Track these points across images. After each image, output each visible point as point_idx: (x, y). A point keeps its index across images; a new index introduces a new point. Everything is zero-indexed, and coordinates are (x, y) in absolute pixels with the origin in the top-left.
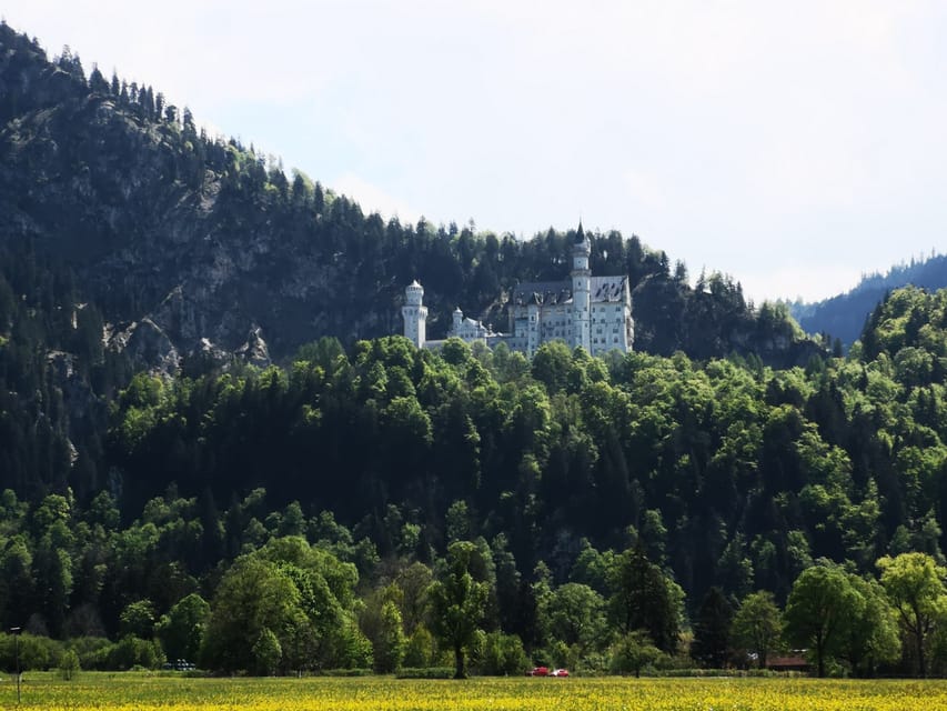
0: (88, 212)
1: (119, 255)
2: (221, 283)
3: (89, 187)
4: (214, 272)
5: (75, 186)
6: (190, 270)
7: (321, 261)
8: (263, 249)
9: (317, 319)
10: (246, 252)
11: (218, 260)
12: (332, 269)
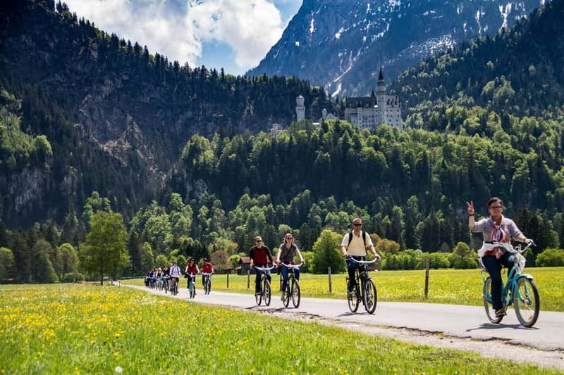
0: (32, 54)
1: (53, 76)
2: (108, 93)
3: (31, 41)
4: (104, 88)
5: (23, 40)
6: (92, 86)
7: (157, 85)
8: (126, 78)
9: (159, 113)
10: (118, 78)
11: (106, 81)
12: (162, 89)
